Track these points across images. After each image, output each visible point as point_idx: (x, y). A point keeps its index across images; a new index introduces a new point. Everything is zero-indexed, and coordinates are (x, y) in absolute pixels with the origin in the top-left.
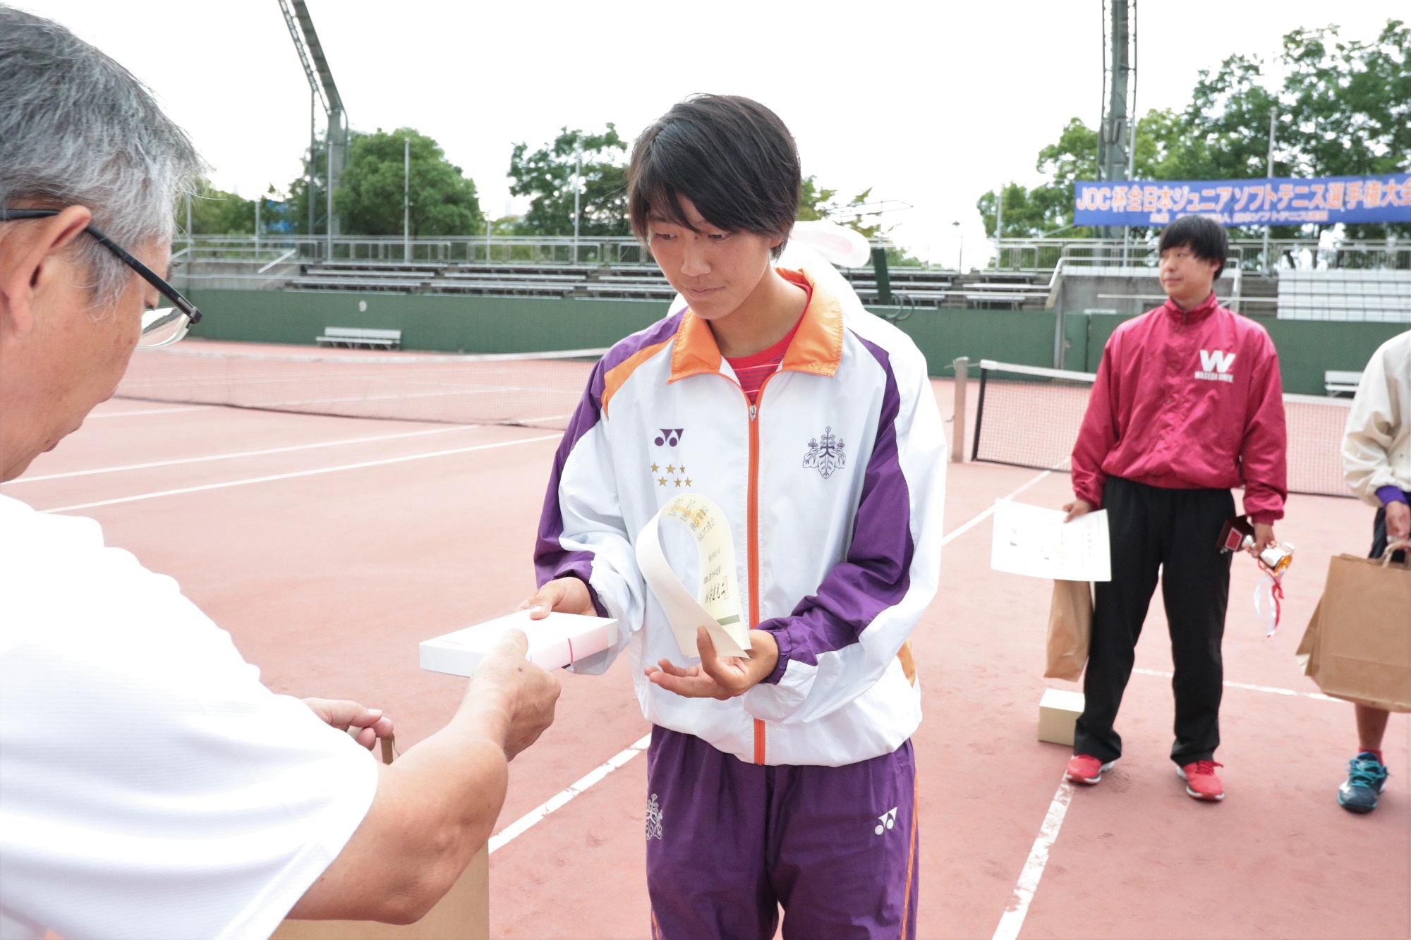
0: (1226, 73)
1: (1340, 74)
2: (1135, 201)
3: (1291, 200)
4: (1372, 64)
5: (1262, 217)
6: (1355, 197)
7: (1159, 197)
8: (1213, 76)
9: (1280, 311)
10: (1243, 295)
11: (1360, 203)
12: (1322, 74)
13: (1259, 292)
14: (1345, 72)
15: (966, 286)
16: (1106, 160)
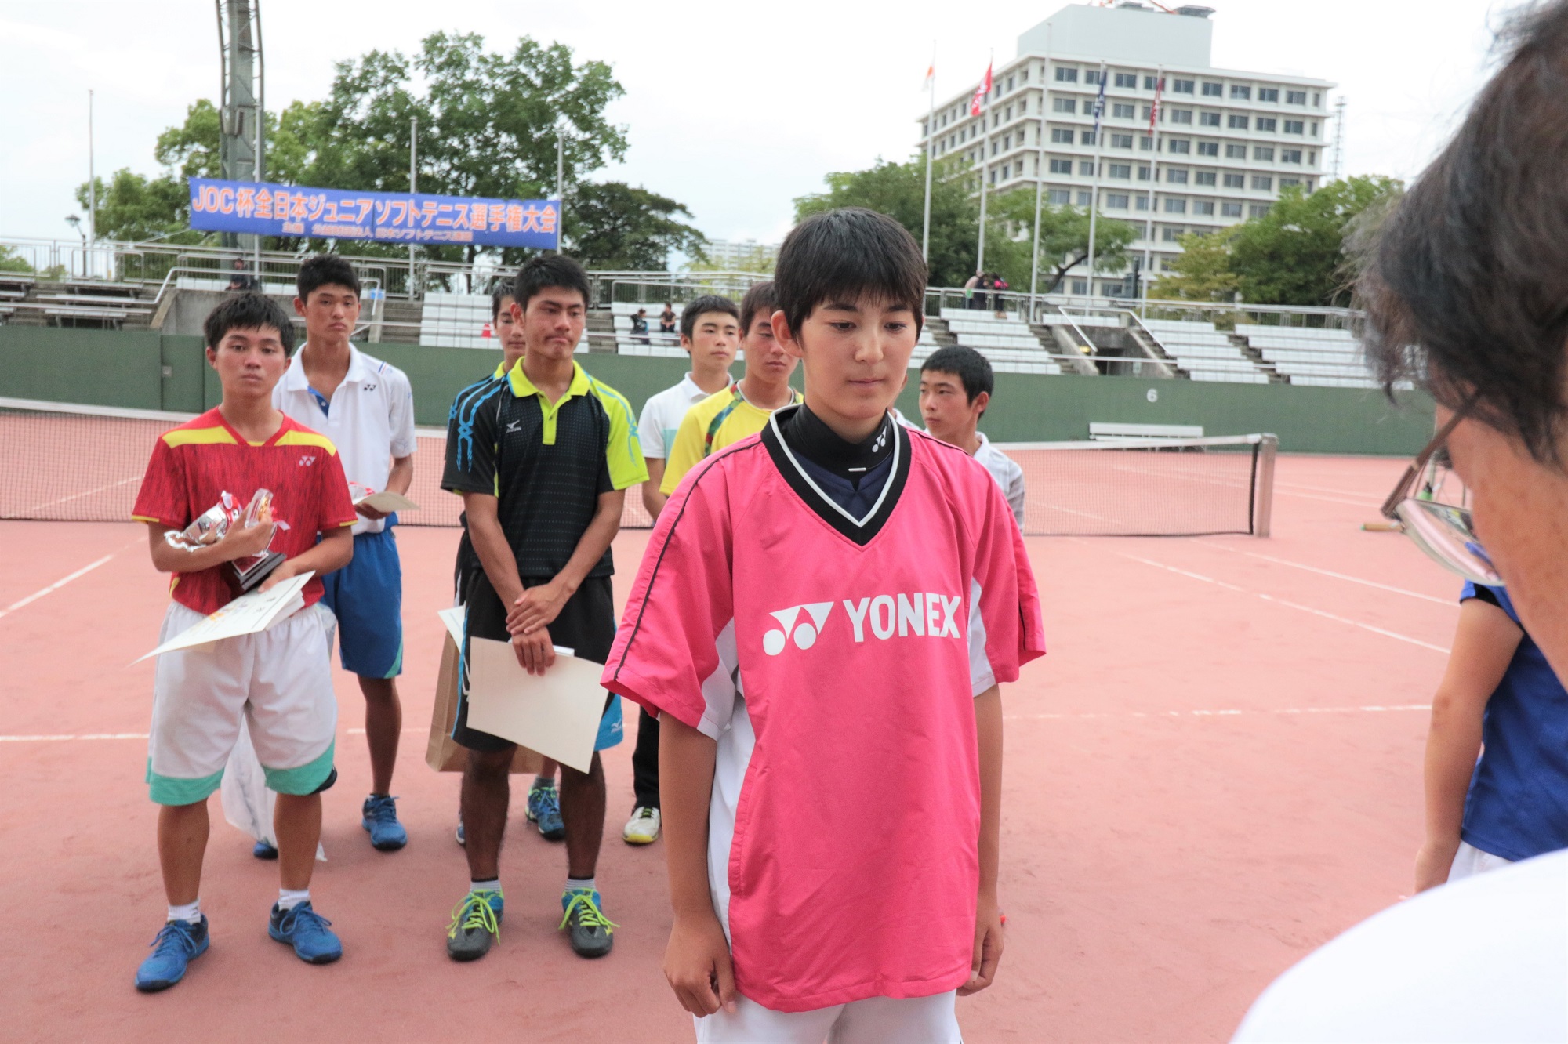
0: (368, 72)
1: (483, 91)
2: (264, 207)
3: (435, 218)
4: (513, 83)
5: (406, 234)
6: (497, 219)
7: (292, 204)
8: (356, 73)
9: (423, 337)
10: (386, 319)
11: (503, 226)
12: (468, 87)
13: (403, 316)
14: (488, 87)
15: (40, 297)
16: (229, 158)
